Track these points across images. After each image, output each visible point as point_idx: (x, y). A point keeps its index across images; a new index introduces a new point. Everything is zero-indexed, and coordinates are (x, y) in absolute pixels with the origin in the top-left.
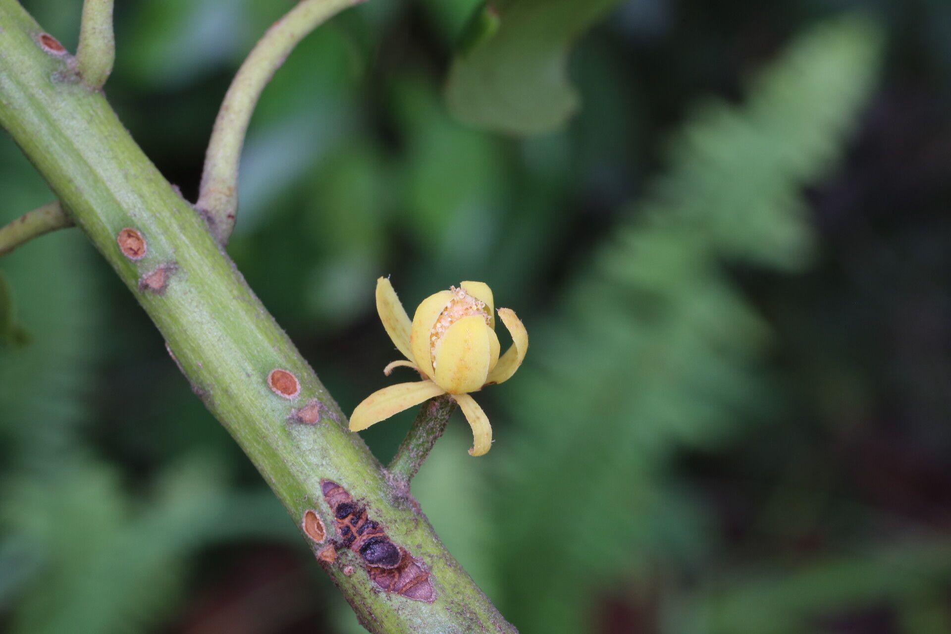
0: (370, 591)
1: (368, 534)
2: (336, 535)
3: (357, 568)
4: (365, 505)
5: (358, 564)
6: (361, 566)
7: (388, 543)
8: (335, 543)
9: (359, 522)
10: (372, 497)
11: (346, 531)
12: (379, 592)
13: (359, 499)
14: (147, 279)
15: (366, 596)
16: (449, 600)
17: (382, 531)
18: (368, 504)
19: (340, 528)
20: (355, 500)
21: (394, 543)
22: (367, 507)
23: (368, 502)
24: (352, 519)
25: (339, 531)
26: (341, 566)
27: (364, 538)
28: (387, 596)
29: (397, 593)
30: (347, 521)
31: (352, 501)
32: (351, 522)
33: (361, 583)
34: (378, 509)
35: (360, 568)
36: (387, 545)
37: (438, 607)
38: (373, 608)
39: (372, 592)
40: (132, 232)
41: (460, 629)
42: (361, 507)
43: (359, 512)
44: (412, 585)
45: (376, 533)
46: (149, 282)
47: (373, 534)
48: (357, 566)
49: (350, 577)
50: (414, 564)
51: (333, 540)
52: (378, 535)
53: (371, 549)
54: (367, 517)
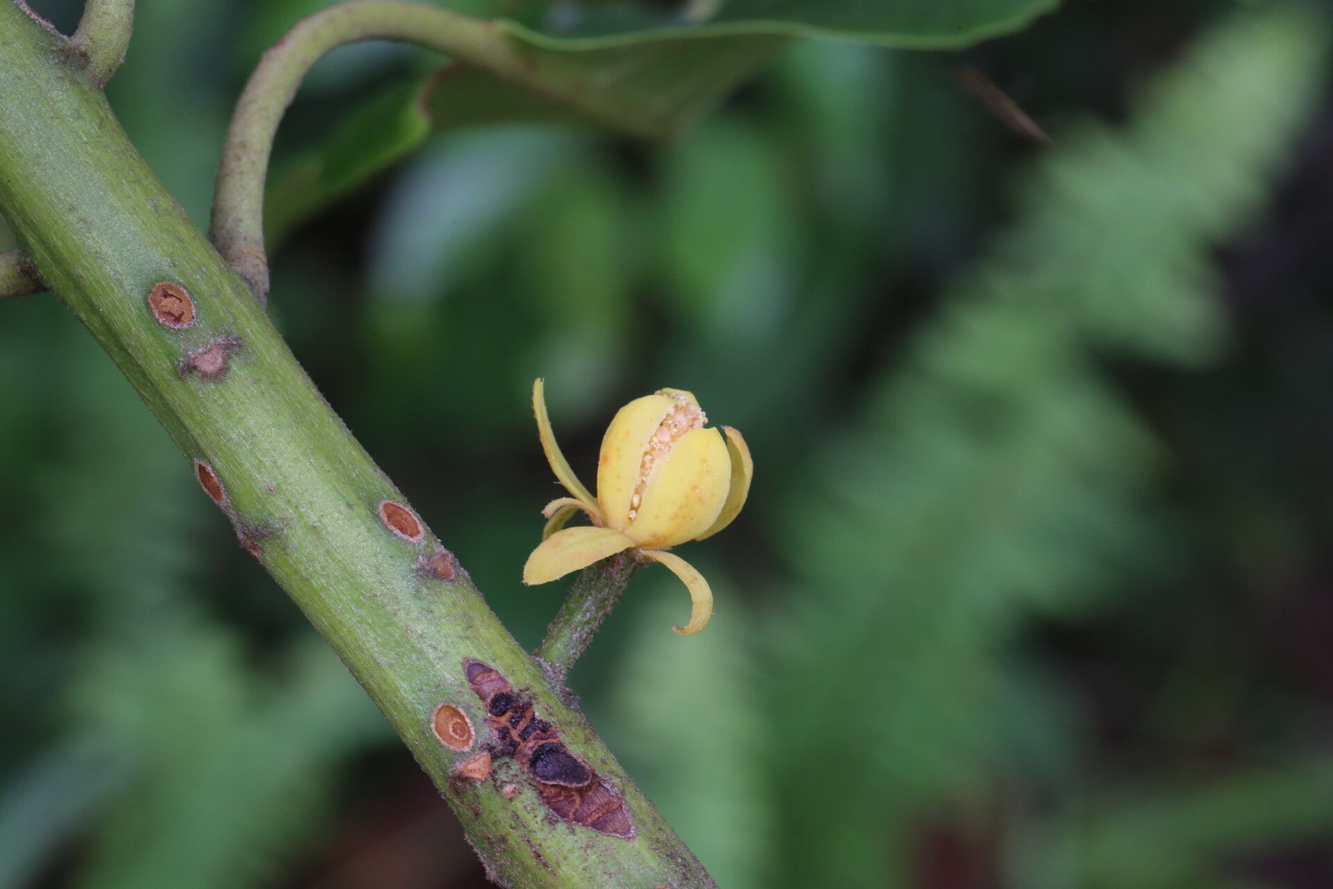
0: (542, 821)
1: (534, 739)
2: (491, 738)
3: (523, 786)
4: (530, 698)
5: (525, 781)
6: (530, 784)
7: (565, 753)
8: (490, 749)
9: (521, 723)
10: (537, 688)
11: (504, 733)
12: (557, 821)
13: (522, 688)
14: (196, 357)
15: (535, 827)
16: (654, 837)
17: (553, 736)
18: (533, 697)
19: (497, 729)
20: (516, 690)
21: (572, 754)
22: (534, 701)
23: (534, 694)
24: (513, 718)
25: (495, 733)
26: (499, 783)
27: (531, 744)
28: (569, 828)
29: (580, 824)
30: (504, 720)
31: (511, 691)
32: (511, 722)
33: (529, 808)
34: (547, 705)
35: (528, 786)
36: (564, 756)
37: (639, 845)
38: (544, 845)
39: (546, 822)
40: (172, 288)
41: (675, 876)
42: (526, 700)
43: (523, 707)
44: (600, 814)
45: (547, 739)
46: (198, 363)
47: (542, 739)
48: (525, 783)
49: (511, 800)
50: (600, 785)
51: (488, 744)
52: (551, 740)
53: (542, 760)
54: (534, 715)
